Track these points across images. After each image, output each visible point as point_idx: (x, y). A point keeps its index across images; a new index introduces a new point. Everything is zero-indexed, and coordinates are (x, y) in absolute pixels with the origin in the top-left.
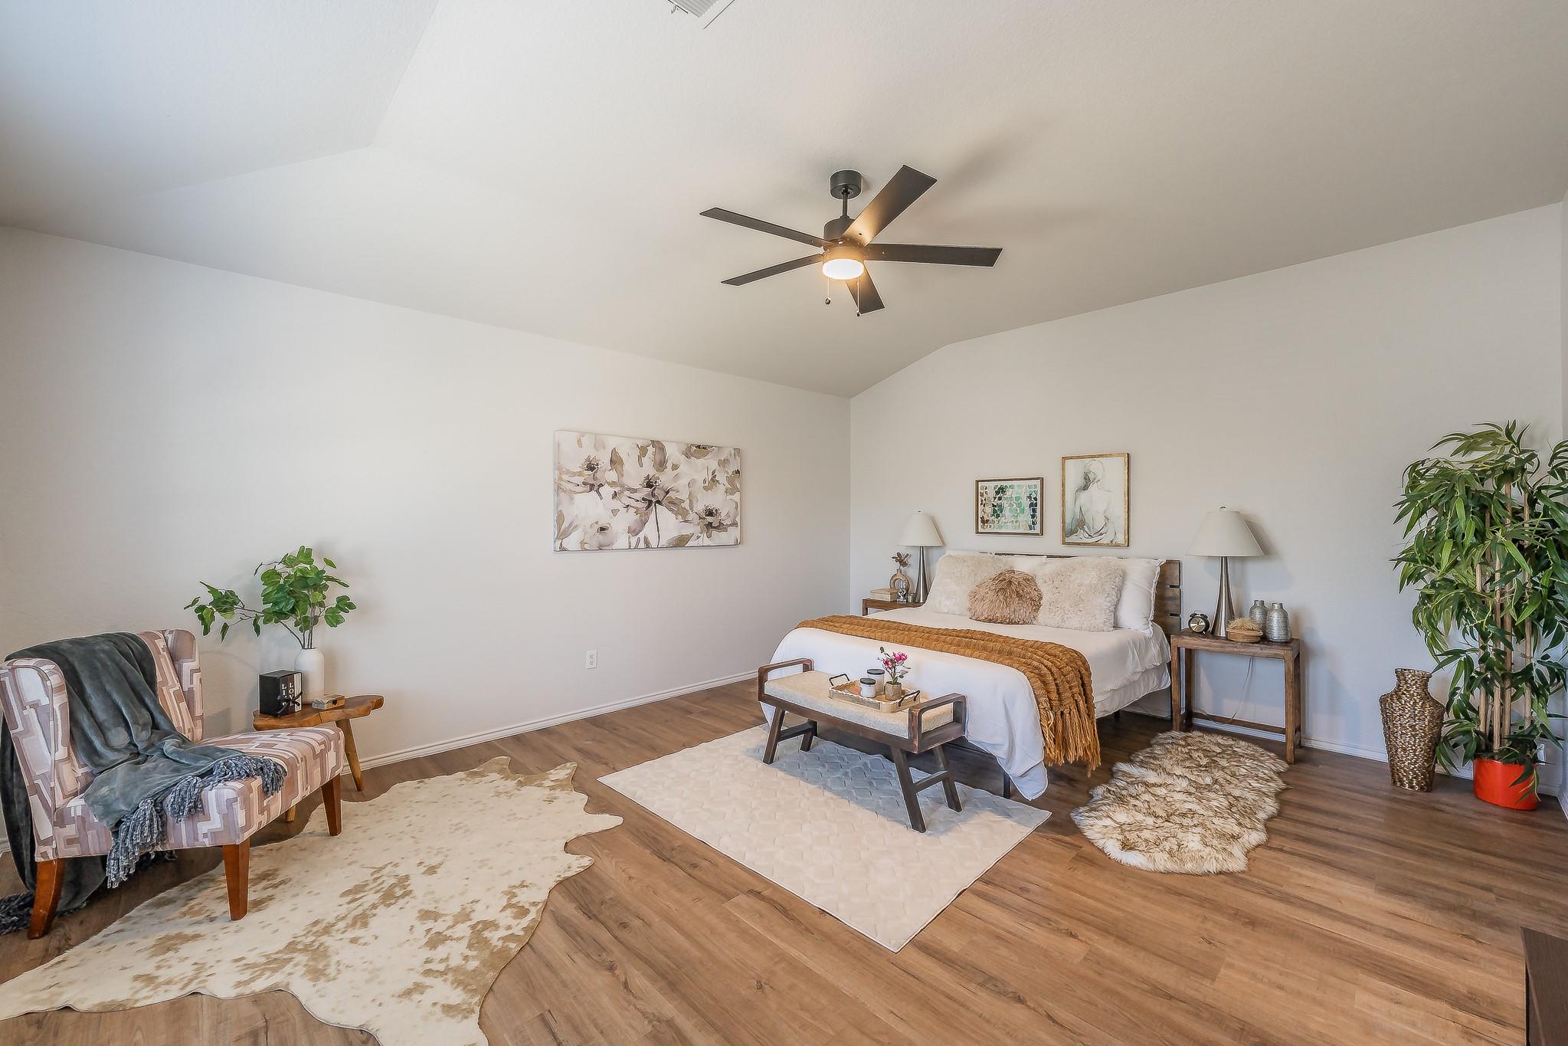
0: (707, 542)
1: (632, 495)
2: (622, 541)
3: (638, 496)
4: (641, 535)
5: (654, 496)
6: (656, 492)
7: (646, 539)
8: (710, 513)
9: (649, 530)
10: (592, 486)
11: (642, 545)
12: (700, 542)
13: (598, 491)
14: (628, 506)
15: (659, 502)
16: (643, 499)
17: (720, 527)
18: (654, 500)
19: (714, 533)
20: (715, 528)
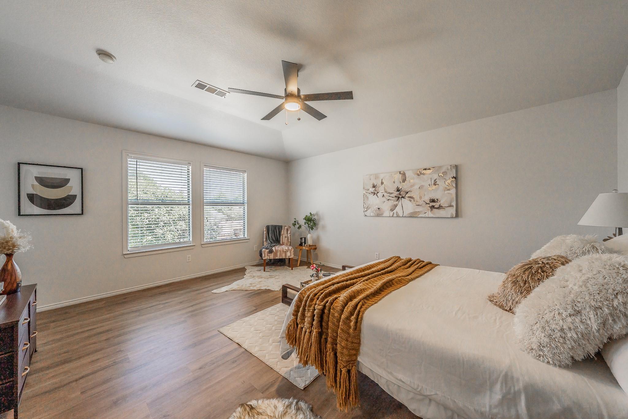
0: (431, 215)
1: (390, 195)
2: (387, 213)
3: (393, 195)
4: (395, 211)
5: (400, 195)
6: (401, 193)
7: (397, 212)
8: (433, 201)
9: (398, 209)
10: (375, 193)
11: (395, 215)
12: (426, 215)
13: (377, 195)
14: (389, 200)
15: (403, 197)
16: (396, 197)
17: (440, 207)
18: (400, 196)
19: (435, 210)
20: (436, 208)
